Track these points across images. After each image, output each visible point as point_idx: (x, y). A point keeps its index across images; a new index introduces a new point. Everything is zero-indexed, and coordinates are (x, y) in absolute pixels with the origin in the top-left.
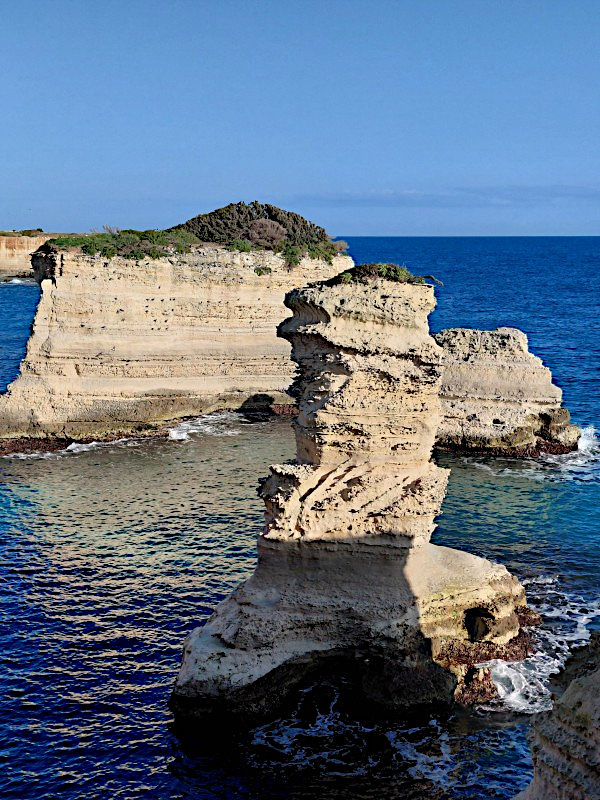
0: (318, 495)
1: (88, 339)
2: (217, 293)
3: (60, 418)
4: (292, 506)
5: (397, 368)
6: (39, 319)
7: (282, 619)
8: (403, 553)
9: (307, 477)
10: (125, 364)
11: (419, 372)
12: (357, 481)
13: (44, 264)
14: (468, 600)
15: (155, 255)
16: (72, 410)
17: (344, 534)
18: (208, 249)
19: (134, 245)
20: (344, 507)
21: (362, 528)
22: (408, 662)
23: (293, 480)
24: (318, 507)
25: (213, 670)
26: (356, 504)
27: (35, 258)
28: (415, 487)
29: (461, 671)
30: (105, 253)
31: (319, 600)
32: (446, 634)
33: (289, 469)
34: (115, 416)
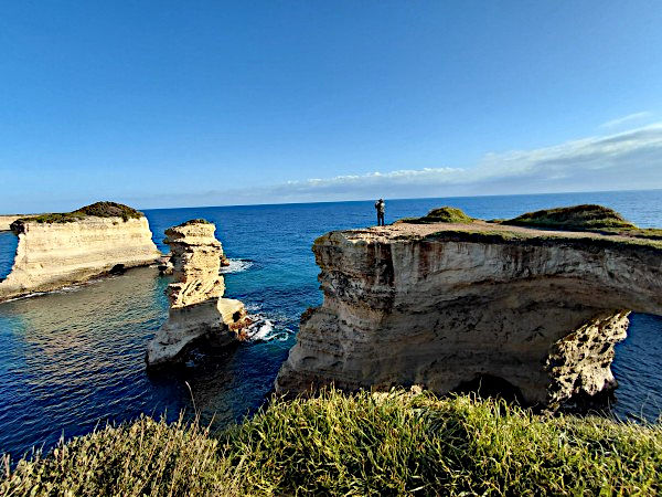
0: (189, 291)
1: (45, 254)
2: (98, 232)
3: (36, 285)
4: (180, 296)
5: (208, 249)
6: (19, 249)
7: (183, 331)
8: (216, 303)
9: (183, 286)
10: (63, 262)
11: (214, 249)
12: (200, 284)
13: (18, 228)
14: (234, 312)
15: (70, 221)
16: (41, 281)
17: (198, 301)
18: (92, 218)
19: (62, 218)
20: (197, 293)
21: (204, 298)
22: (223, 333)
23: (179, 288)
24: (189, 295)
25: (163, 354)
26: (201, 291)
27: (12, 226)
28: (217, 282)
29: (237, 331)
30: (48, 222)
31: (193, 323)
32: (230, 322)
33: (175, 285)
34: (61, 280)
